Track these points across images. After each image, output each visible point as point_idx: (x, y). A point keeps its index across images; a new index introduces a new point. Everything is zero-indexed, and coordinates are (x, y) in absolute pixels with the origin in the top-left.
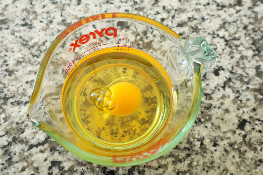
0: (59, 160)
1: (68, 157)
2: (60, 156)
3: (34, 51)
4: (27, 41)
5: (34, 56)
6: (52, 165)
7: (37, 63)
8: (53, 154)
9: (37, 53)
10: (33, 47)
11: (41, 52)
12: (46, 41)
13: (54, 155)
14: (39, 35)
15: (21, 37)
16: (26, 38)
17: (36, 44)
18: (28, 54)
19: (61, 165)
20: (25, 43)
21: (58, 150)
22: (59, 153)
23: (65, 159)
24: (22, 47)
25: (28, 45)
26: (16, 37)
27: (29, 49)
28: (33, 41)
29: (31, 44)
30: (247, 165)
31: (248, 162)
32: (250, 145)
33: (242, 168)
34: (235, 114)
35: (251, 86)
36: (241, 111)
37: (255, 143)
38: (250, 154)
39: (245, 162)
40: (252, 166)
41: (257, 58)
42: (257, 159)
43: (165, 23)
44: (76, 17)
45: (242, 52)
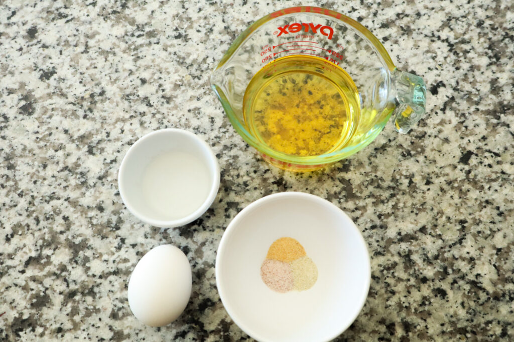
0: (236, 201)
1: (247, 198)
2: (236, 196)
3: (193, 70)
4: (184, 58)
5: (194, 77)
6: (228, 206)
7: (198, 86)
8: (228, 194)
9: (198, 73)
10: (192, 65)
11: (202, 71)
12: (208, 57)
13: (230, 195)
14: (197, 50)
15: (175, 53)
16: (183, 55)
17: (195, 61)
18: (186, 76)
19: (238, 207)
20: (181, 61)
21: (234, 190)
22: (236, 193)
23: (243, 200)
24: (179, 67)
25: (186, 63)
26: (170, 54)
27: (187, 68)
28: (192, 58)
29: (188, 61)
30: (469, 207)
31: (470, 204)
32: (475, 183)
33: (462, 210)
34: (457, 145)
35: (481, 107)
36: (466, 140)
37: (482, 180)
38: (474, 194)
39: (466, 203)
40: (476, 208)
41: (494, 68)
42: (483, 200)
43: (363, 23)
44: (243, 23)
45: (473, 60)
